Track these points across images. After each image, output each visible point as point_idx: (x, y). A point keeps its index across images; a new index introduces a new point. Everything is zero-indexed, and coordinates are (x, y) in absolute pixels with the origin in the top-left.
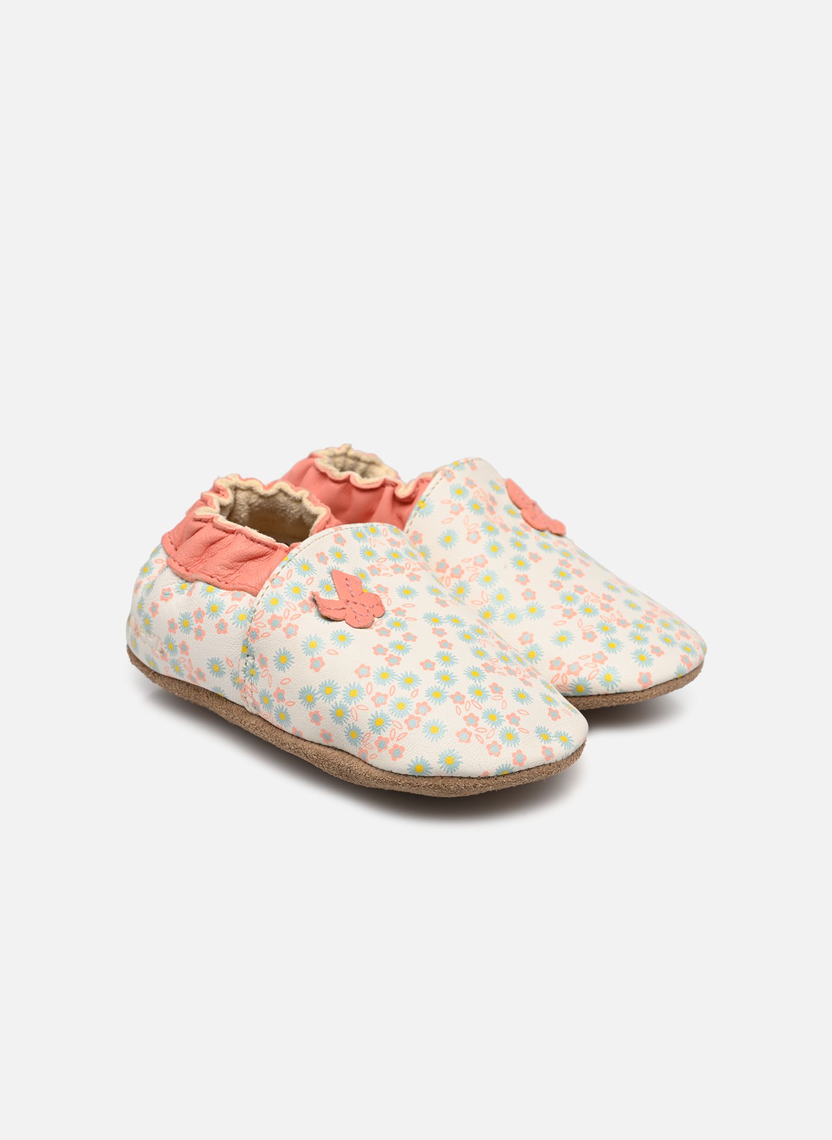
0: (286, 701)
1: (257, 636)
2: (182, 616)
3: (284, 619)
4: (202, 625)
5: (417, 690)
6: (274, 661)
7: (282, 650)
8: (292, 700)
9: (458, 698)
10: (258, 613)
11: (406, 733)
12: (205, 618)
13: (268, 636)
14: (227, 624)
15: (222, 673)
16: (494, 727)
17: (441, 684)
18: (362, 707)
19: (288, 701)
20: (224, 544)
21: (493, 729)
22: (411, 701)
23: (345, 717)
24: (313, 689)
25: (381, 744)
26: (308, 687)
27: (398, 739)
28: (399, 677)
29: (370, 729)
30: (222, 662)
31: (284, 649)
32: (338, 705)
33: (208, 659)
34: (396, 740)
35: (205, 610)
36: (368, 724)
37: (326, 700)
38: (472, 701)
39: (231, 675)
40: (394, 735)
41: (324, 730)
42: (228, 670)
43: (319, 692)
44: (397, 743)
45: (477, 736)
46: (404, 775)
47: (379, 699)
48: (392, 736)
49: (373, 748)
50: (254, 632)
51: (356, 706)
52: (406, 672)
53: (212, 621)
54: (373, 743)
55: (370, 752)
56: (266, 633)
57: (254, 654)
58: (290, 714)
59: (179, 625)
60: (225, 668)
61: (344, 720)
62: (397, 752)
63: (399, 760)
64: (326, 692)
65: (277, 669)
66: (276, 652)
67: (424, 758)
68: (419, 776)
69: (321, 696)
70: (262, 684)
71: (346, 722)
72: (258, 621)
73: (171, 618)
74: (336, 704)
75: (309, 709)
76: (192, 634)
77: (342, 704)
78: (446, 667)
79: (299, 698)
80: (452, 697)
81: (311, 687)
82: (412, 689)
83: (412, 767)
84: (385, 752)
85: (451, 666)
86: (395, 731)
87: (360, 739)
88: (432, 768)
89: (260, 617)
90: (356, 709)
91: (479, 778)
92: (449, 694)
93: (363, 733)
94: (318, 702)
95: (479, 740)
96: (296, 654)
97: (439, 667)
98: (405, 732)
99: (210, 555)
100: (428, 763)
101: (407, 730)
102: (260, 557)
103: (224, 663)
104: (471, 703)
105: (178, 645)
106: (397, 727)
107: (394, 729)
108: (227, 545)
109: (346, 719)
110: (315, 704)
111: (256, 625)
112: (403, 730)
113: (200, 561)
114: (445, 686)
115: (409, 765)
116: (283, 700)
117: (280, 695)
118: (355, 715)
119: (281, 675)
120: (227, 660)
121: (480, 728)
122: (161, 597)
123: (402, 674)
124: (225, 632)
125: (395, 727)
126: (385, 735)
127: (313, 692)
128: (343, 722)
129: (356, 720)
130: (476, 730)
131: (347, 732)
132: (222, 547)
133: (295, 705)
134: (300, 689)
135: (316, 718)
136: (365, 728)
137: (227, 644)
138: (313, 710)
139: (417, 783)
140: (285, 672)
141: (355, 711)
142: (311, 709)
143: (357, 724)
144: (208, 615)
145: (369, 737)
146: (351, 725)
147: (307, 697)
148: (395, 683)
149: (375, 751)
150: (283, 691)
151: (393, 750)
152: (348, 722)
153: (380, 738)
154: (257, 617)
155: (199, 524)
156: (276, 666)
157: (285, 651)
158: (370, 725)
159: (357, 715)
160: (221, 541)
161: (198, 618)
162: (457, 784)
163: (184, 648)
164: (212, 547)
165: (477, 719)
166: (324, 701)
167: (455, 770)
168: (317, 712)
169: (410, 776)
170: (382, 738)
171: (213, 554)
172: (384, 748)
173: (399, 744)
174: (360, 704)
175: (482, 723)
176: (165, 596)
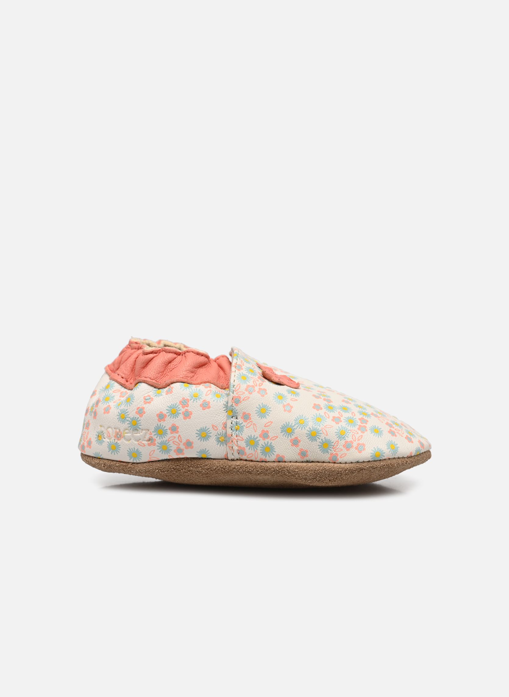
0: (270, 437)
1: (239, 401)
2: (169, 408)
3: (255, 386)
4: (188, 408)
5: (354, 413)
6: (256, 413)
7: (261, 405)
8: (275, 435)
10: (237, 386)
11: (362, 436)
12: (190, 403)
13: (248, 399)
14: (209, 402)
15: (208, 437)
17: (362, 410)
18: (328, 426)
19: (272, 437)
20: (177, 361)
22: (354, 418)
23: (318, 435)
24: (290, 424)
25: (348, 446)
26: (286, 423)
27: (358, 440)
28: (339, 408)
29: (338, 439)
30: (209, 428)
31: (262, 404)
32: (312, 429)
33: (197, 430)
34: (358, 441)
35: (189, 398)
36: (336, 435)
37: (302, 428)
39: (216, 437)
40: (355, 438)
41: (302, 449)
42: (213, 433)
43: (295, 425)
44: (358, 442)
45: (397, 433)
46: (367, 462)
47: (336, 420)
48: (354, 439)
49: (342, 450)
50: (237, 399)
51: (324, 426)
52: (340, 405)
53: (197, 403)
54: (341, 447)
55: (340, 454)
56: (246, 397)
57: (237, 415)
58: (274, 445)
59: (168, 414)
60: (211, 433)
61: (318, 438)
62: (361, 447)
63: (363, 452)
64: (300, 423)
65: (260, 418)
66: (257, 407)
67: (378, 447)
68: (377, 461)
69: (298, 427)
70: (247, 433)
71: (319, 439)
72: (239, 391)
73: (159, 411)
74: (310, 429)
75: (289, 437)
76: (181, 416)
77: (314, 427)
79: (281, 433)
80: (372, 414)
81: (289, 423)
82: (350, 412)
83: (373, 454)
84: (353, 450)
86: (355, 436)
87: (331, 447)
88: (385, 453)
89: (239, 388)
90: (324, 428)
91: (408, 457)
92: (370, 413)
93: (333, 442)
94: (296, 431)
96: (272, 405)
98: (360, 435)
99: (169, 371)
100: (382, 450)
101: (361, 434)
102: (204, 365)
103: (211, 429)
105: (168, 428)
106: (355, 433)
107: (354, 435)
108: (180, 362)
109: (319, 436)
110: (294, 433)
111: (237, 394)
112: (359, 434)
113: (163, 376)
114: (364, 410)
115: (371, 454)
116: (268, 437)
117: (265, 435)
118: (325, 432)
119: (264, 421)
120: (213, 426)
122: (144, 402)
124: (209, 407)
125: (353, 434)
126: (349, 439)
127: (291, 425)
128: (317, 439)
129: (327, 435)
130: (395, 430)
131: (320, 446)
132: (177, 363)
133: (278, 438)
134: (280, 426)
135: (295, 442)
136: (333, 437)
137: (212, 415)
138: (293, 437)
139: (376, 465)
140: (266, 418)
141: (325, 429)
142: (291, 437)
143: (327, 438)
144: (192, 400)
145: (338, 444)
146: (324, 439)
147: (287, 430)
149: (345, 451)
150: (268, 431)
151: (357, 447)
152: (321, 438)
153: (346, 442)
154: (236, 389)
155: (151, 356)
156: (259, 416)
157: (263, 405)
158: (337, 436)
159: (326, 432)
160: (174, 360)
161: (184, 404)
162: (398, 462)
163: (174, 429)
164: (170, 365)
165: (392, 425)
166: (300, 429)
167: (396, 453)
168: (296, 438)
169: (371, 461)
170: (347, 441)
171: (171, 369)
172: (351, 447)
173: (360, 443)
174: (326, 425)
175: (395, 427)
176: (146, 401)
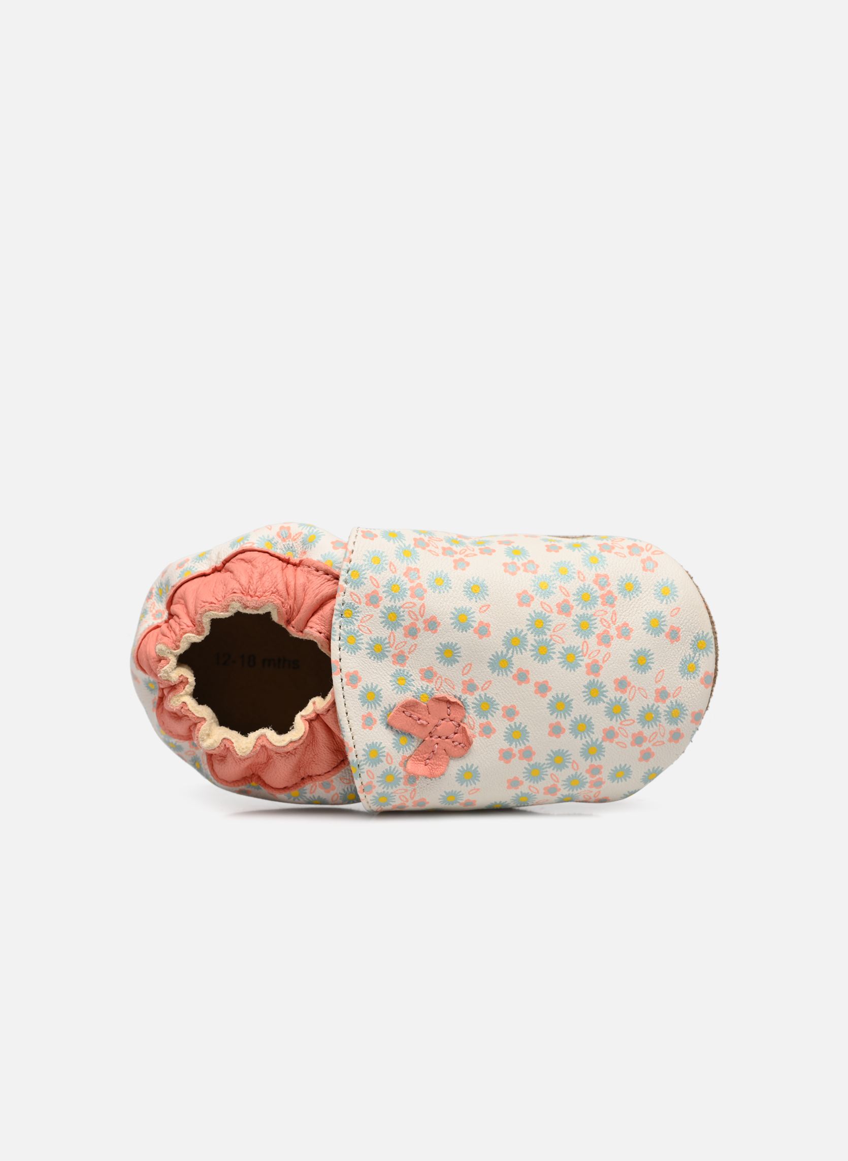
5: (574, 762)
9: (610, 734)
16: (658, 723)
17: (585, 738)
21: (660, 725)
22: (579, 773)
28: (548, 764)
38: (621, 724)
45: (654, 745)
52: (548, 755)
78: (570, 715)
80: (604, 740)
82: (569, 765)
85: (572, 709)
92: (600, 740)
95: (659, 745)
97: (566, 723)
104: (623, 727)
114: (589, 736)
121: (651, 736)
123: (546, 760)
130: (650, 742)
148: (550, 771)
165: (641, 733)
175: (647, 732)
